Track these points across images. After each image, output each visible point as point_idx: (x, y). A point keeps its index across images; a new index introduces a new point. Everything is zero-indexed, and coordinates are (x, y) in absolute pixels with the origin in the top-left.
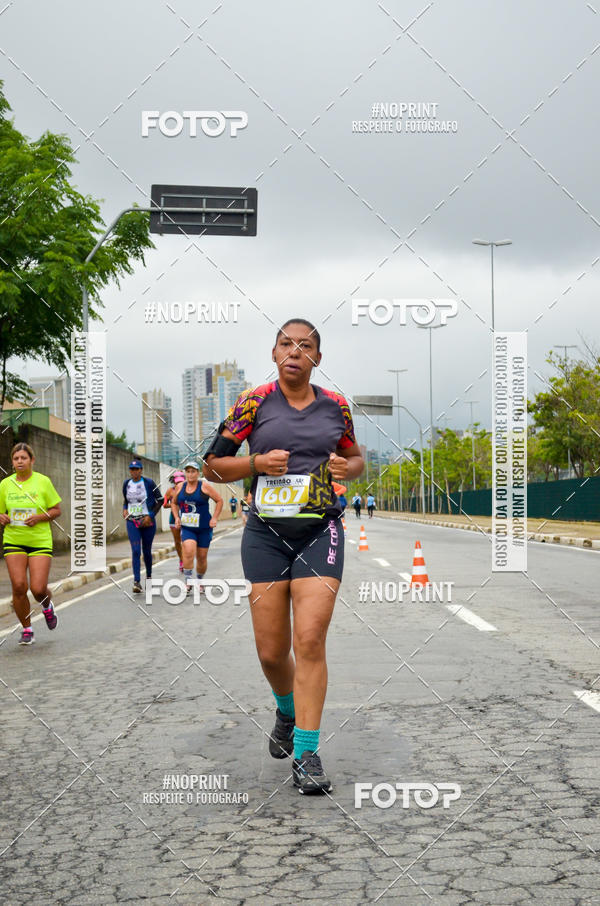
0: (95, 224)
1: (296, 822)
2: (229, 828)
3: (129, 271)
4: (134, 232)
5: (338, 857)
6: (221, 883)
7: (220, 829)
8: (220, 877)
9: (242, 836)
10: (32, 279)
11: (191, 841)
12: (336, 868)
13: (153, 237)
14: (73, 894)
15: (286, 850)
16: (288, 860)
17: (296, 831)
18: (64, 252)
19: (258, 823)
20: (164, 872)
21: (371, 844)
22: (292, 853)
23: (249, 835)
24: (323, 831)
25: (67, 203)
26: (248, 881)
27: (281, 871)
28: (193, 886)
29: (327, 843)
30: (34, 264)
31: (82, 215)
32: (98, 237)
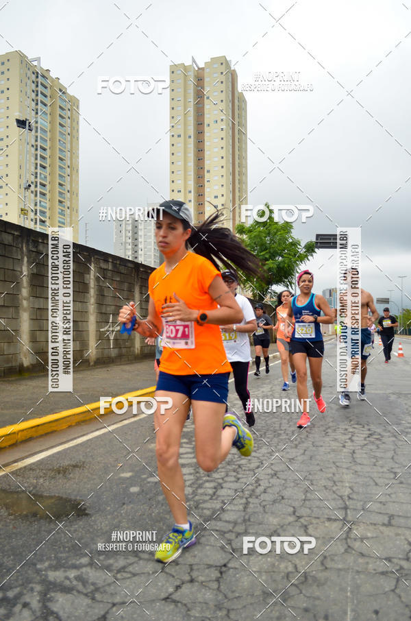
0: (299, 247)
1: (368, 427)
2: (347, 427)
3: (308, 260)
4: (310, 249)
5: (384, 440)
6: (346, 444)
7: (344, 427)
8: (346, 442)
9: (351, 430)
10: (280, 263)
11: (335, 430)
12: (384, 443)
13: (316, 250)
14: (299, 443)
15: (367, 436)
16: (368, 439)
17: (369, 430)
18: (289, 254)
19: (356, 426)
20: (327, 439)
21: (395, 436)
22: (369, 437)
23: (354, 430)
24: (379, 430)
25: (291, 241)
26: (355, 444)
27: (366, 442)
28: (337, 444)
29: (380, 434)
30: (280, 258)
31: (295, 244)
32: (299, 250)
